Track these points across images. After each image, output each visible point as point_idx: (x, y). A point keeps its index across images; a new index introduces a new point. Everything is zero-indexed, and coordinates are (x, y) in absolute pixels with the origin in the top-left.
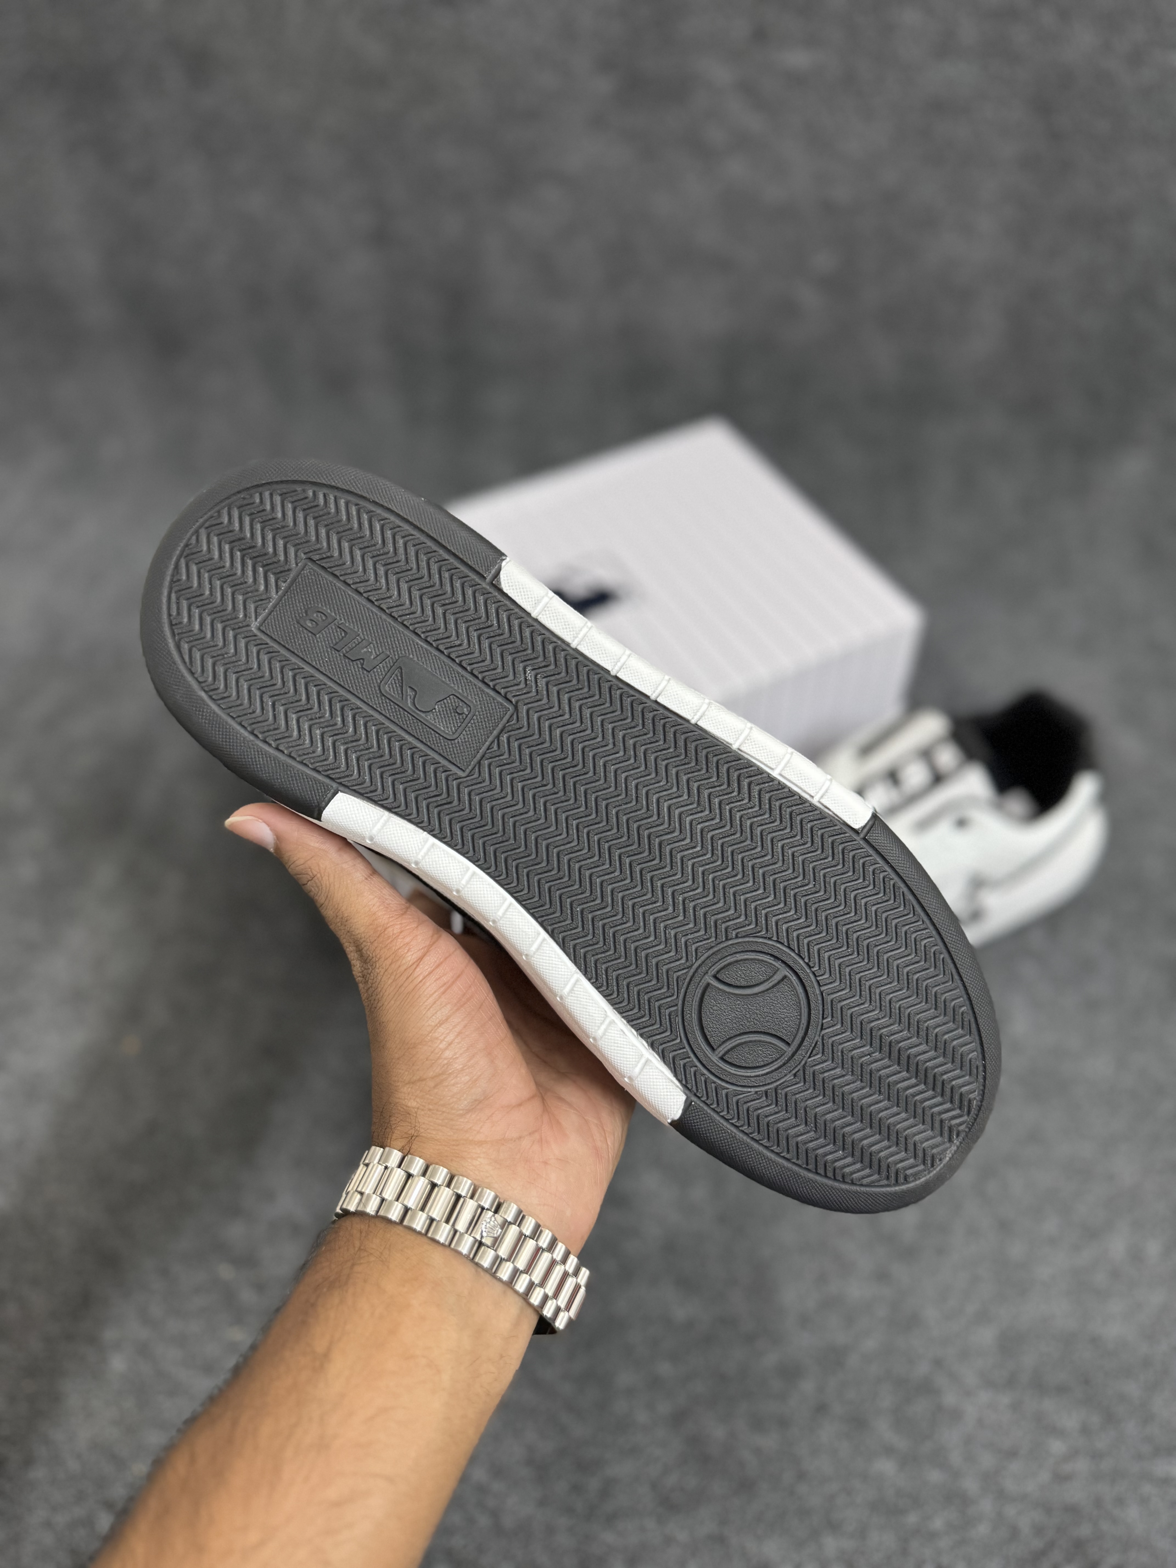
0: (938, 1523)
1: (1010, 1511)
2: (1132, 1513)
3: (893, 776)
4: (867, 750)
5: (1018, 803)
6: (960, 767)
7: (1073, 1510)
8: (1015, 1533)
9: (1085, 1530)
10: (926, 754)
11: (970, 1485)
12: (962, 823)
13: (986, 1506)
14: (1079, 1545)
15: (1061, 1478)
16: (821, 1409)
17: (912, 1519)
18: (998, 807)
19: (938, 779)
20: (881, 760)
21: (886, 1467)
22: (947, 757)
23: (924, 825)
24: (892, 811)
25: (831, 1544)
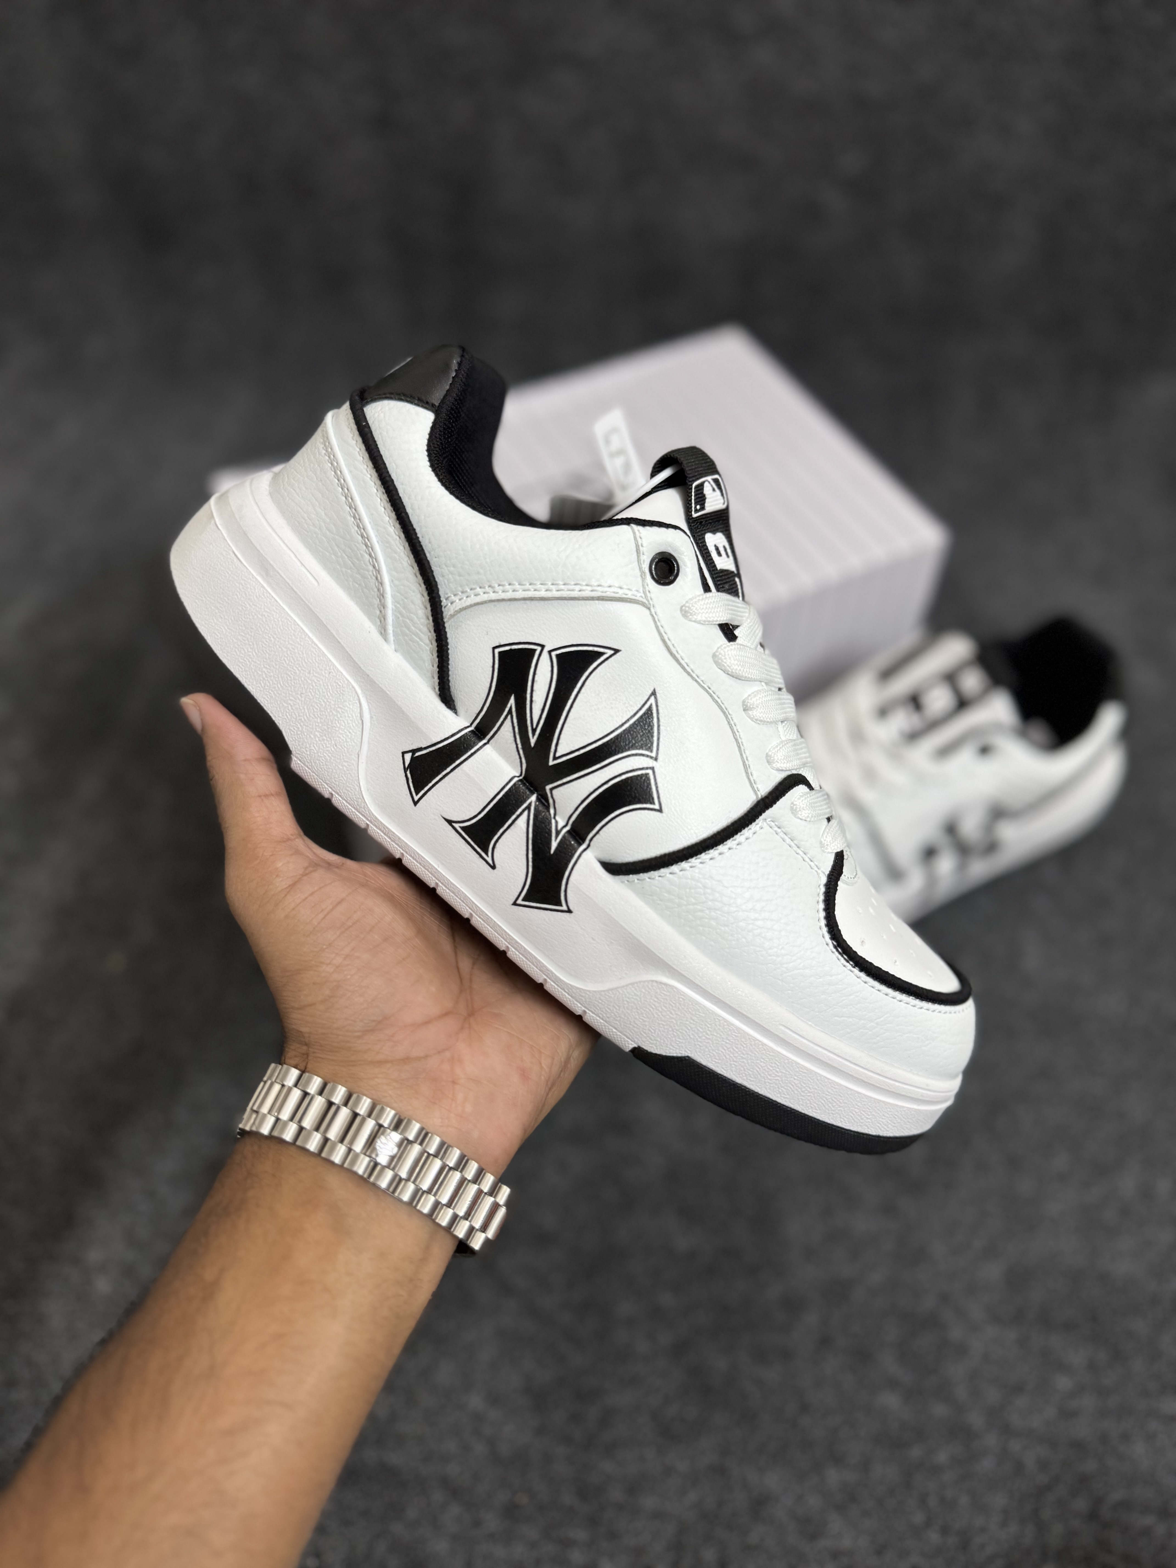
0: (942, 1457)
1: (1015, 1446)
2: (1139, 1449)
3: (915, 701)
4: (887, 674)
5: (1040, 732)
6: (985, 692)
7: (1078, 1446)
8: (1019, 1467)
9: (1090, 1466)
10: (951, 678)
11: (976, 1419)
12: (985, 750)
13: (991, 1440)
14: (1084, 1480)
15: (1067, 1414)
16: (825, 1342)
17: (916, 1452)
18: (1022, 733)
19: (962, 704)
20: (903, 684)
21: (891, 1401)
22: (972, 681)
23: (945, 752)
24: (913, 736)
25: (833, 1476)
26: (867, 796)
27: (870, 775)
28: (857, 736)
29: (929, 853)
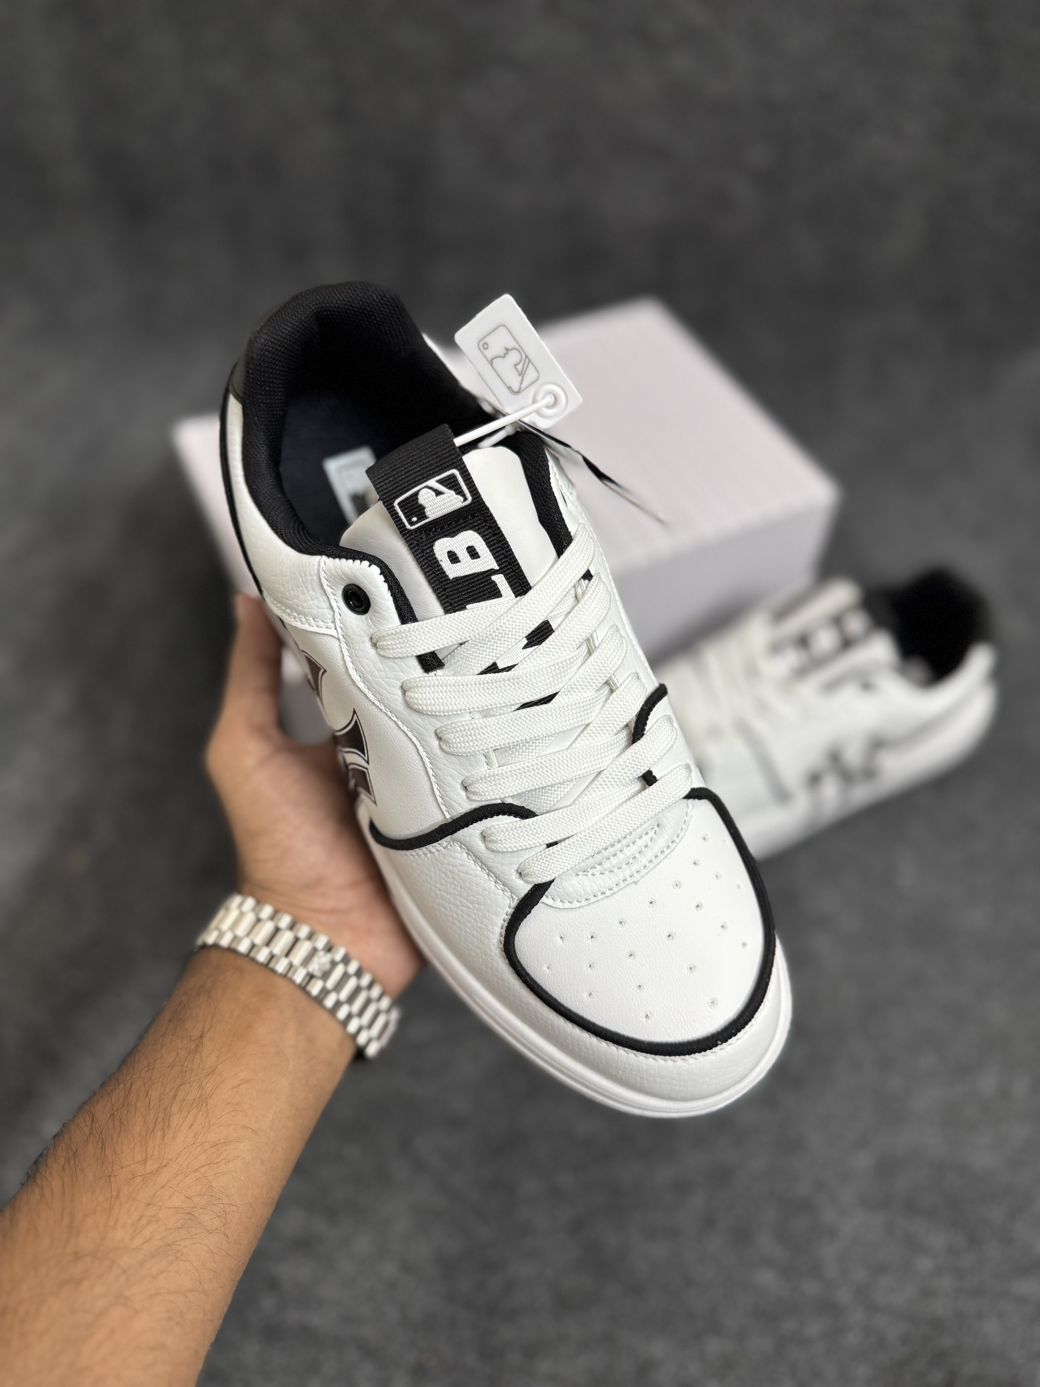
0: (812, 1330)
1: (880, 1321)
2: (991, 1327)
3: (803, 641)
5: (919, 670)
6: (868, 633)
8: (882, 1342)
9: (946, 1342)
10: (837, 620)
11: (844, 1296)
12: (867, 686)
13: (857, 1316)
15: (927, 1293)
16: (709, 1222)
17: (789, 1325)
18: (902, 671)
19: (847, 644)
20: (793, 625)
22: (856, 624)
23: (832, 686)
24: (801, 673)
25: (714, 1346)
26: (760, 726)
27: (762, 707)
28: (752, 671)
29: (814, 779)
